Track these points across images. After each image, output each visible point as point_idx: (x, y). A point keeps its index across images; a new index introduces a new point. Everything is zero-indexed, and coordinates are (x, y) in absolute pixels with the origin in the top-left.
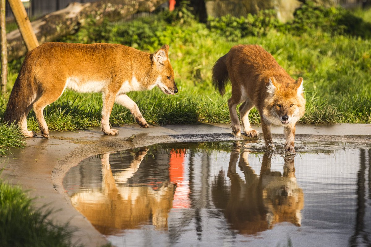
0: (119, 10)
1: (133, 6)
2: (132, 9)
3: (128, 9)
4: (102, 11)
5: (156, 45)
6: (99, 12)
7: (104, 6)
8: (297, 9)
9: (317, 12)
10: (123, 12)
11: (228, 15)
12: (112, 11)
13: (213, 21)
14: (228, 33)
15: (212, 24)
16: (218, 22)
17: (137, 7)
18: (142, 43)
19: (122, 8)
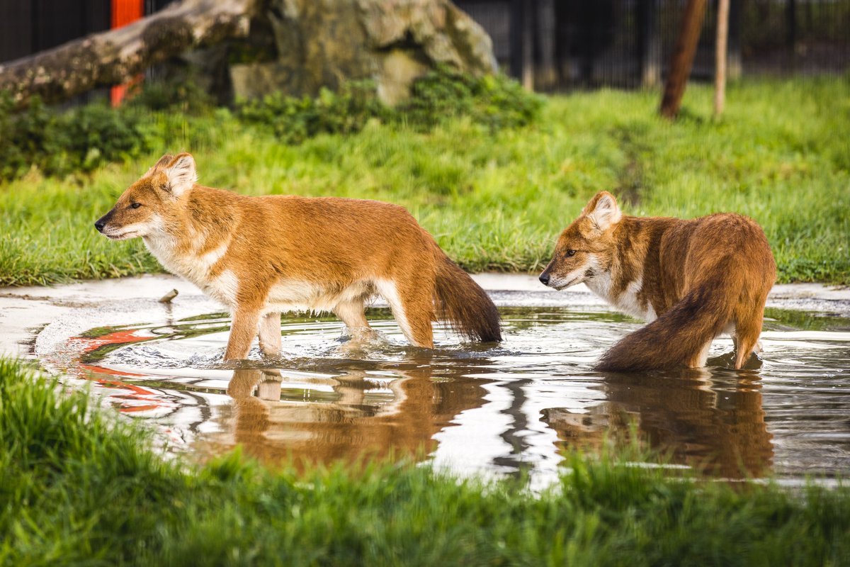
0: (60, 81)
1: (89, 73)
2: (85, 80)
3: (78, 81)
4: (26, 82)
5: (136, 150)
6: (21, 86)
7: (30, 73)
8: (416, 80)
9: (458, 85)
10: (67, 85)
11: (278, 94)
12: (46, 84)
13: (248, 104)
14: (281, 128)
15: (246, 111)
16: (258, 107)
17: (95, 75)
18: (108, 147)
19: (67, 78)
